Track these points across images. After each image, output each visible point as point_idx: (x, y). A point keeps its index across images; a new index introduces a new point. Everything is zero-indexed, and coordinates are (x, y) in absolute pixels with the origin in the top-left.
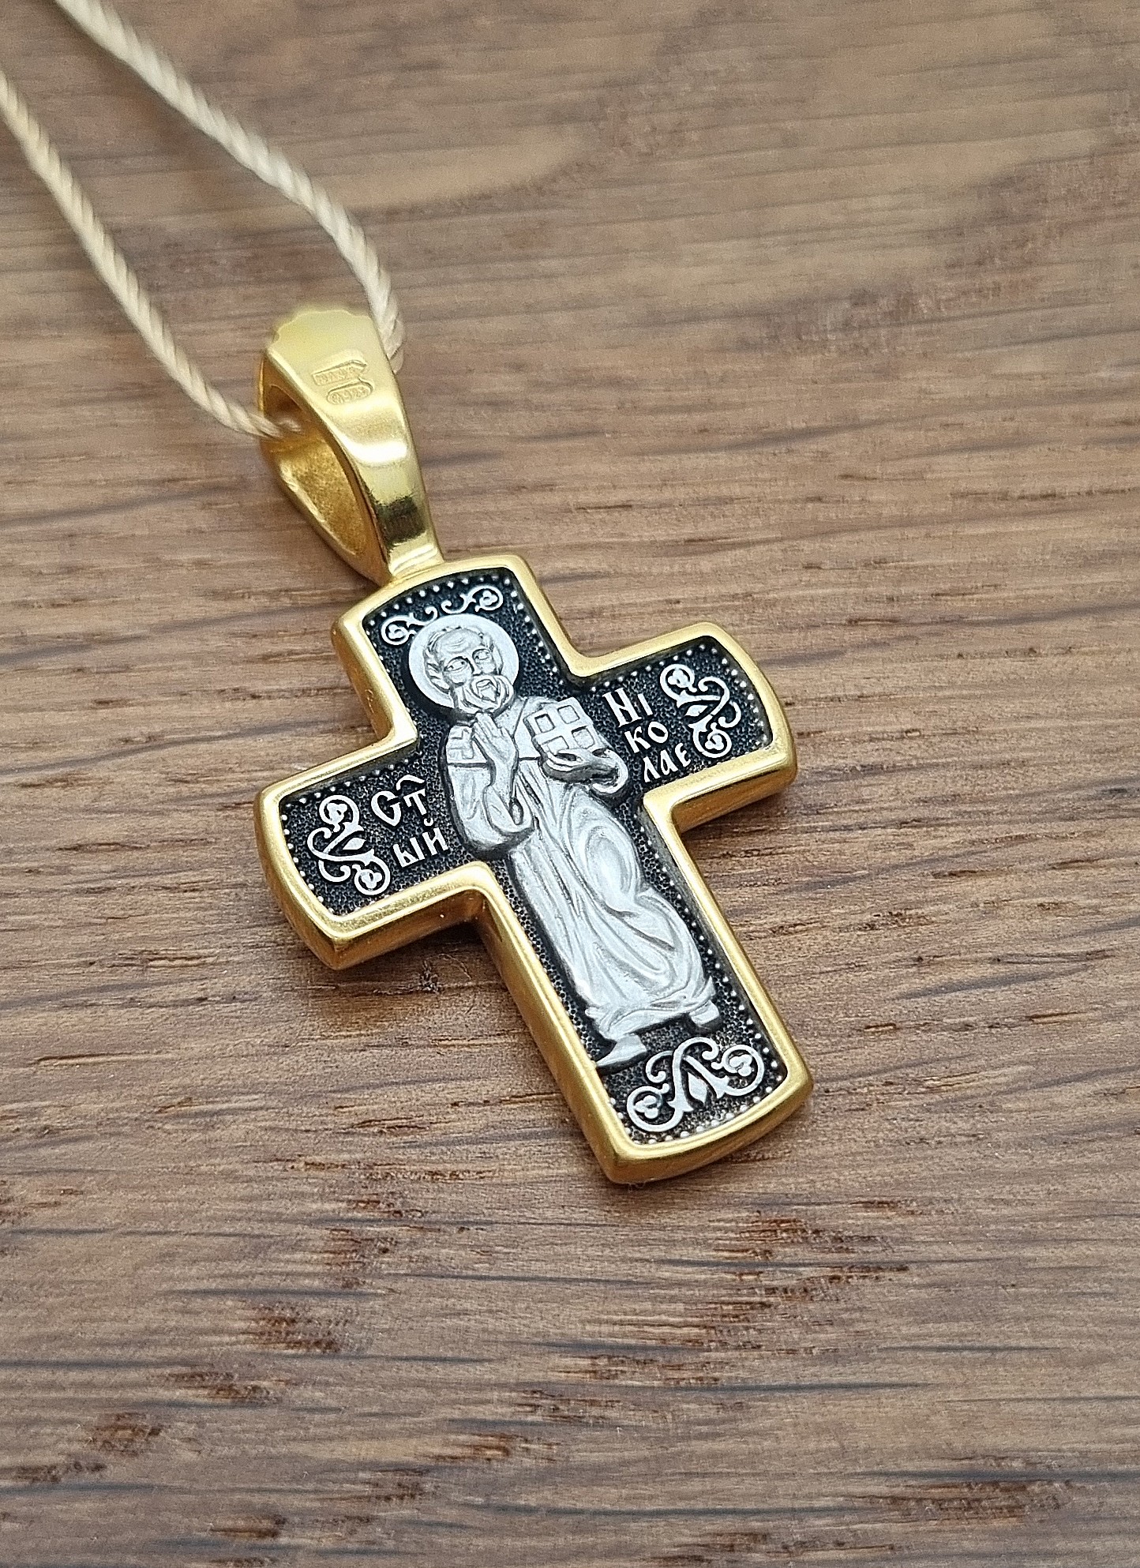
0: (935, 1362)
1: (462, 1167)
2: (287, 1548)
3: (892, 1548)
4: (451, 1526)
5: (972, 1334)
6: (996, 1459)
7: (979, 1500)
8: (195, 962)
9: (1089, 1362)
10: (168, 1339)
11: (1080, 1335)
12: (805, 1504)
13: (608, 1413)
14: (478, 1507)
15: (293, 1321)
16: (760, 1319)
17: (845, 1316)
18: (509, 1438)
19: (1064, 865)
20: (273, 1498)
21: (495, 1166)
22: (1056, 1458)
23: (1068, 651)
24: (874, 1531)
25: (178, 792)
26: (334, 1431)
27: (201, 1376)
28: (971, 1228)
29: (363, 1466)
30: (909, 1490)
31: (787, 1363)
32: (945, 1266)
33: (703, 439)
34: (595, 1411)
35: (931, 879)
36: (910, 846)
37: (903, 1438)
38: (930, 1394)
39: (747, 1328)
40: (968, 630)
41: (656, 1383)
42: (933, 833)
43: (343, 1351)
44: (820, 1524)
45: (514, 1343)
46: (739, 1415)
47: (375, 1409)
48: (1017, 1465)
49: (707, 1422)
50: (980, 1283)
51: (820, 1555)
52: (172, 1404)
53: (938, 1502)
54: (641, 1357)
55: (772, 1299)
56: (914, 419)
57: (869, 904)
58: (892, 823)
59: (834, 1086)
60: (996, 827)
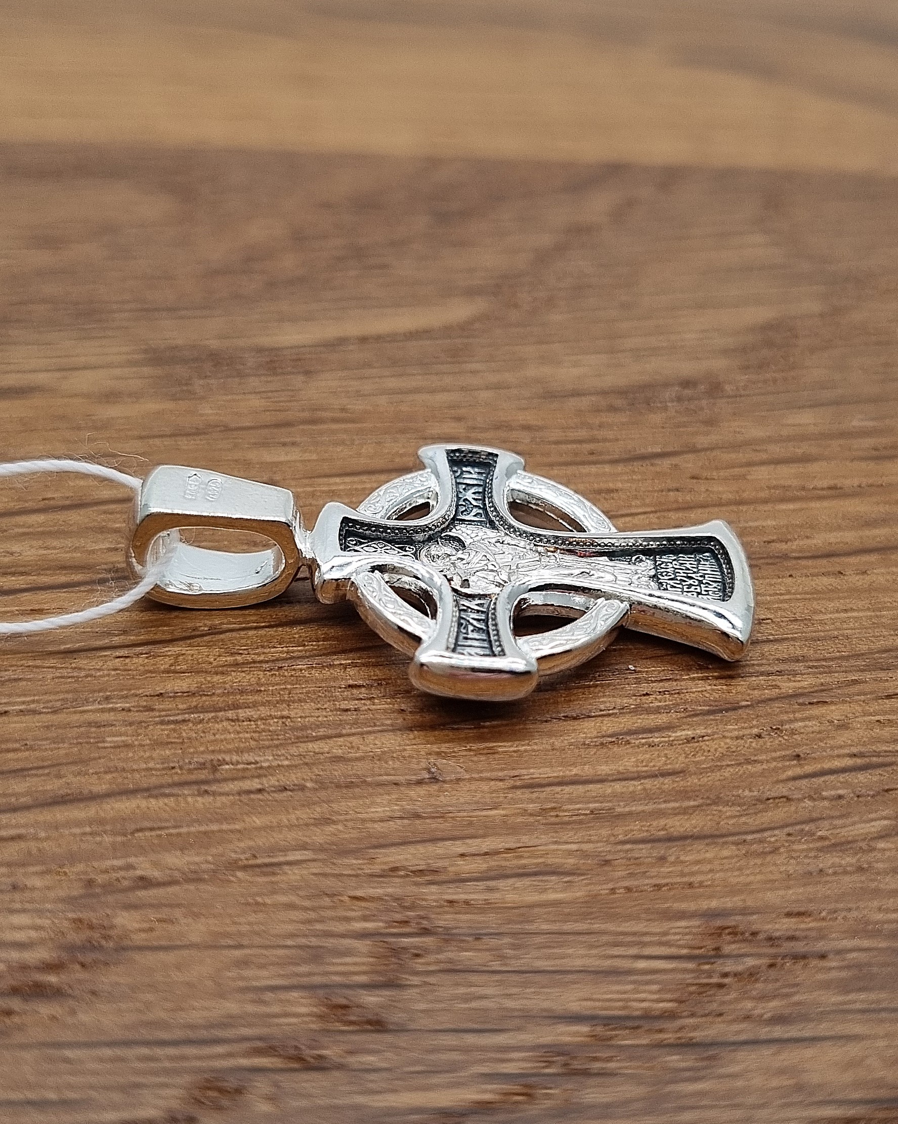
0: (860, 1021)
5: (885, 999)
8: (253, 766)
10: (244, 1022)
13: (608, 1065)
15: (347, 1007)
16: (721, 996)
17: (784, 991)
18: (531, 1086)
19: (888, 697)
21: (497, 895)
23: (865, 573)
25: (234, 660)
26: (386, 1085)
27: (274, 1047)
29: (411, 1111)
31: (746, 1025)
32: (854, 955)
33: (594, 458)
34: (597, 1065)
35: (796, 706)
36: (778, 687)
37: (845, 1076)
38: (860, 1043)
39: (709, 1002)
40: (794, 562)
41: (644, 1042)
42: (793, 679)
43: (389, 1027)
45: (528, 1017)
46: (713, 1064)
47: (419, 1068)
49: (690, 1069)
54: (630, 1024)
55: (726, 981)
56: (735, 447)
57: (755, 722)
58: (762, 674)
59: (749, 837)
60: (836, 675)
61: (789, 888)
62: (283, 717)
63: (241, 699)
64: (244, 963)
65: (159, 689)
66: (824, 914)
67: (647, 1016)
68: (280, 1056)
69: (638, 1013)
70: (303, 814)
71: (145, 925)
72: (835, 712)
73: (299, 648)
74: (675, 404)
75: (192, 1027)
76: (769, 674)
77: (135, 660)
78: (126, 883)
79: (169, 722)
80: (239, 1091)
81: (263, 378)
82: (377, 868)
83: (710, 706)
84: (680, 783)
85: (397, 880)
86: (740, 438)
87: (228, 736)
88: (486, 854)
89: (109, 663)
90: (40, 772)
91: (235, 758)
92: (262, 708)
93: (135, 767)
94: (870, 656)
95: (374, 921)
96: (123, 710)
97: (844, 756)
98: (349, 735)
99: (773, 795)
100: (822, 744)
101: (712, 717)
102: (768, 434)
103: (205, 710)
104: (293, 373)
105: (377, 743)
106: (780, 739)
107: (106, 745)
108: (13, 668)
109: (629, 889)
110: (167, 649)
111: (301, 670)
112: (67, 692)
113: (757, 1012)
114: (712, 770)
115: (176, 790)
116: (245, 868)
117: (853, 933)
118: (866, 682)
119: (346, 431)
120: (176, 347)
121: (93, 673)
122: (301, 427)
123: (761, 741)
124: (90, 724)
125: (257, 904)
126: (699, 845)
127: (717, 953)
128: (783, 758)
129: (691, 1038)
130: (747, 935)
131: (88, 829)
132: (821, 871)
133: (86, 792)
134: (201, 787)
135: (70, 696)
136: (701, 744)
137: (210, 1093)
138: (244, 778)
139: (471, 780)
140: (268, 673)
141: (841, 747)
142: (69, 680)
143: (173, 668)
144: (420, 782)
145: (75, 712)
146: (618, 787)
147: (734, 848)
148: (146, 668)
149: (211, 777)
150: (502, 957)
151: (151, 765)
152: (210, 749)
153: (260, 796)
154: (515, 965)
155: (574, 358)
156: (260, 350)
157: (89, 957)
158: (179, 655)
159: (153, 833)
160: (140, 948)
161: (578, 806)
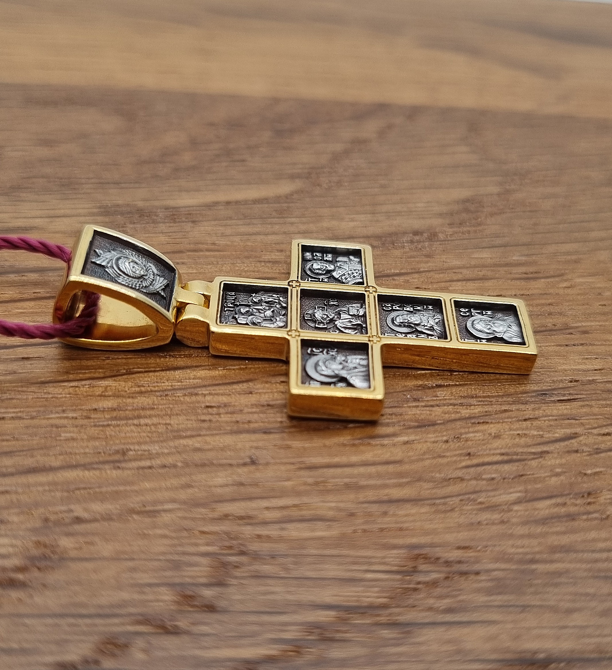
5: (513, 600)
6: (532, 653)
8: (147, 452)
11: (562, 601)
13: (346, 635)
16: (414, 595)
17: (453, 593)
18: (300, 647)
19: (525, 420)
25: (140, 390)
26: (214, 644)
27: (148, 620)
29: (229, 660)
31: (429, 613)
32: (496, 573)
35: (470, 425)
36: (460, 413)
38: (497, 626)
39: (408, 599)
42: (469, 408)
43: (218, 610)
45: (301, 606)
46: (408, 636)
47: (234, 634)
48: (542, 656)
49: (394, 639)
52: (135, 633)
54: (360, 611)
55: (419, 586)
56: (442, 270)
57: (445, 433)
58: (451, 404)
59: (438, 501)
60: (495, 406)
61: (459, 532)
62: (166, 424)
63: (142, 413)
64: (133, 570)
65: (95, 406)
66: (479, 548)
67: (372, 607)
68: (152, 625)
69: (366, 604)
70: (175, 482)
71: (77, 546)
72: (493, 429)
73: (179, 384)
74: (409, 244)
75: (101, 607)
76: (454, 405)
77: (82, 389)
78: (67, 521)
79: (99, 426)
80: (126, 646)
81: (168, 224)
82: (216, 515)
83: (419, 422)
84: (398, 468)
85: (227, 522)
86: (446, 265)
87: (133, 435)
88: (281, 508)
89: (66, 390)
90: (21, 453)
91: (137, 447)
92: (154, 419)
93: (77, 451)
94: (516, 396)
95: (213, 546)
96: (73, 418)
97: (497, 454)
98: (204, 435)
99: (454, 476)
100: (484, 447)
101: (419, 430)
102: (463, 263)
103: (121, 419)
104: (186, 222)
105: (221, 440)
106: (459, 444)
107: (62, 438)
108: (10, 392)
109: (365, 531)
110: (101, 382)
111: (179, 397)
112: (40, 407)
113: (436, 605)
114: (418, 461)
115: (101, 466)
116: (138, 513)
117: (497, 560)
118: (512, 411)
119: (214, 257)
120: (118, 206)
121: (56, 396)
122: (188, 253)
123: (448, 445)
124: (52, 426)
125: (144, 534)
126: (408, 506)
127: (415, 570)
128: (461, 455)
129: (396, 620)
130: (433, 559)
131: (47, 488)
132: (479, 522)
133: (47, 466)
134: (116, 464)
135: (42, 409)
136: (412, 445)
137: (108, 646)
138: (141, 460)
139: (276, 464)
140: (159, 398)
141: (495, 449)
142: (42, 400)
143: (103, 394)
144: (245, 464)
145: (44, 419)
146: (362, 470)
147: (428, 507)
148: (88, 393)
149: (122, 458)
150: (287, 569)
151: (87, 450)
152: (122, 441)
153: (150, 471)
154: (295, 574)
155: (352, 216)
156: (167, 208)
157: (43, 564)
158: (107, 387)
159: (86, 491)
160: (73, 559)
161: (337, 480)
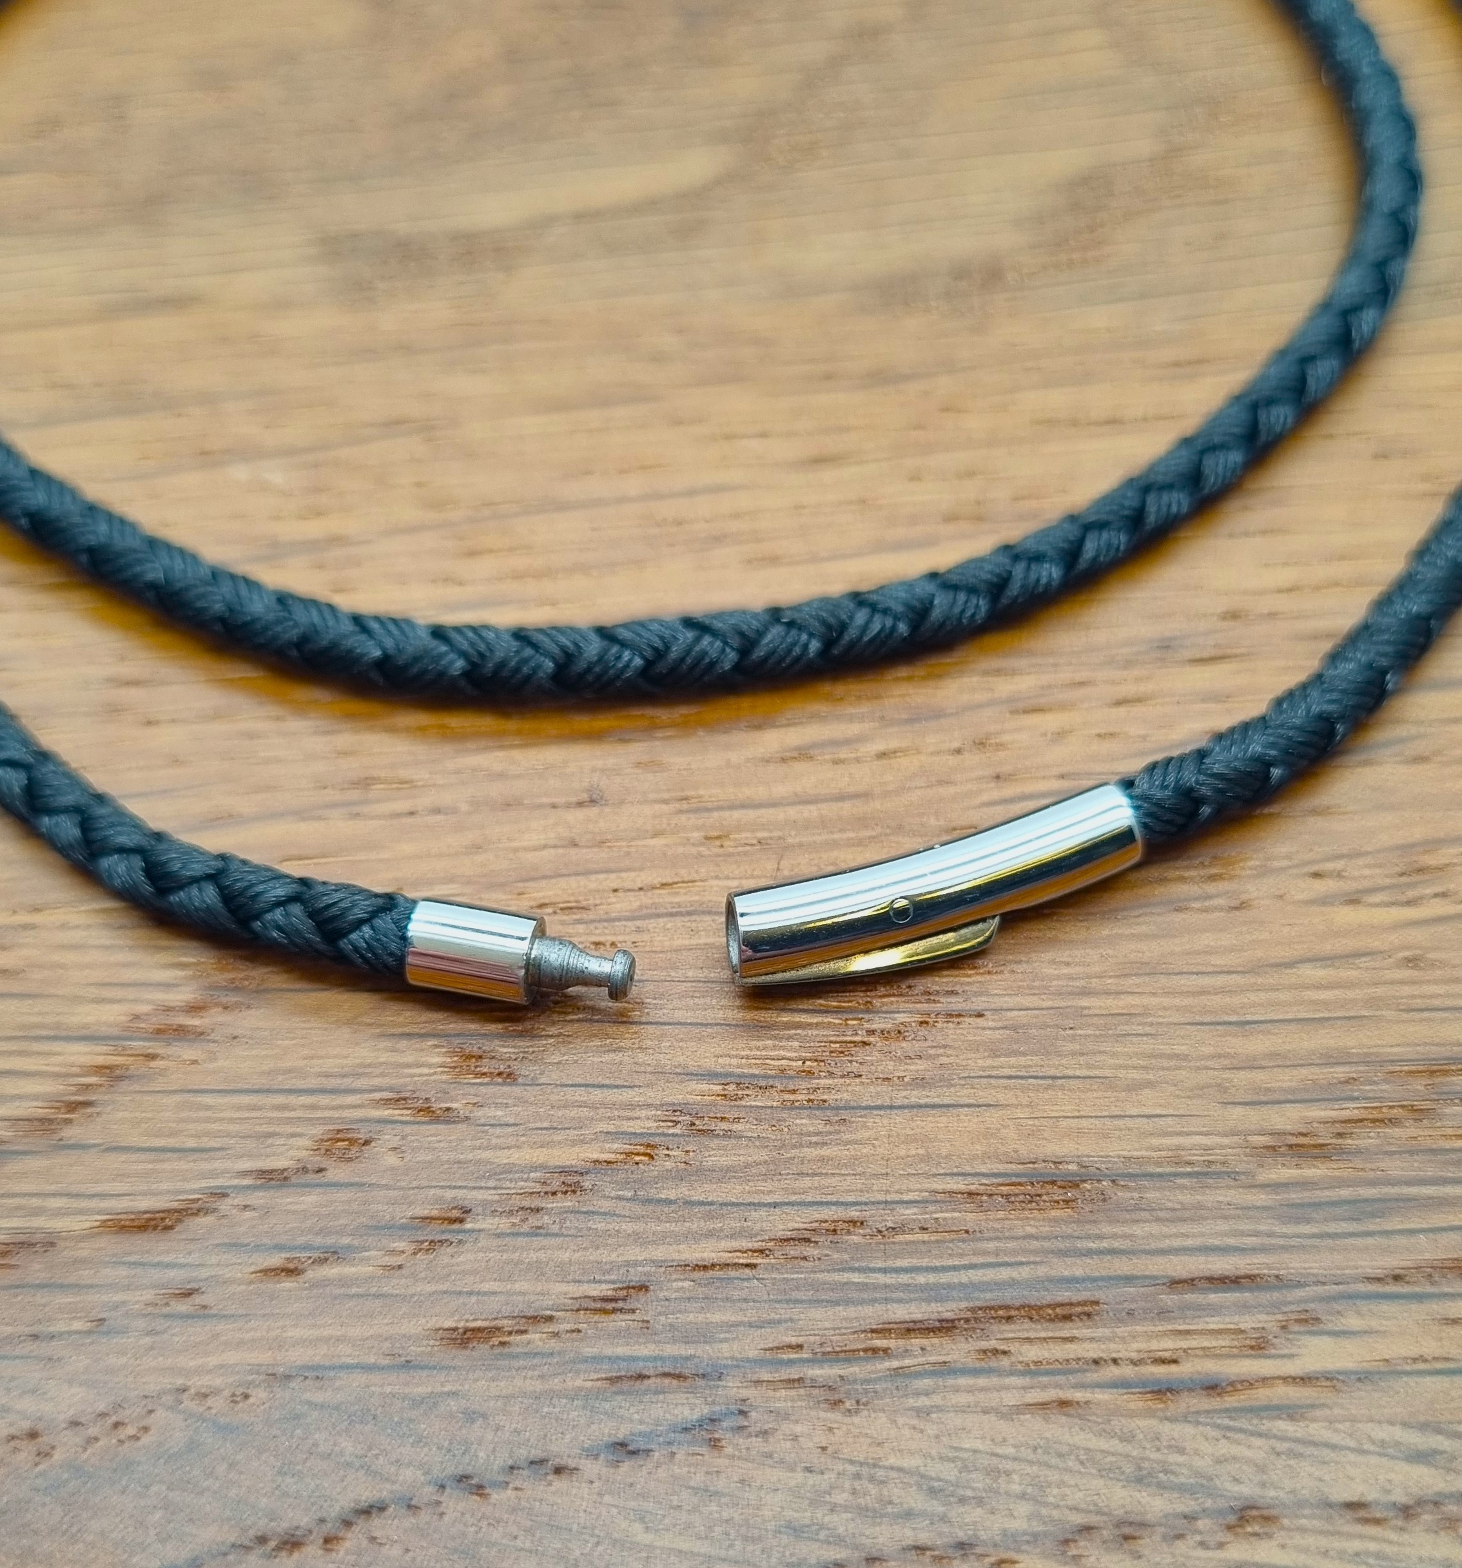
0: (1006, 1088)
1: (621, 938)
2: (473, 1231)
3: (967, 1232)
4: (605, 1214)
5: (1036, 1066)
6: (1055, 1163)
7: (1039, 1195)
9: (1133, 1087)
10: (378, 1071)
11: (1126, 1067)
12: (897, 1197)
13: (736, 1127)
14: (628, 1199)
15: (480, 1057)
16: (861, 1054)
17: (932, 1052)
18: (653, 1147)
19: (1119, 703)
20: (461, 1193)
21: (646, 937)
22: (1104, 1162)
24: (953, 1219)
26: (511, 1141)
27: (405, 1099)
28: (1037, 984)
29: (535, 1168)
30: (983, 1187)
31: (884, 1088)
32: (1015, 1013)
34: (724, 1126)
35: (1008, 715)
36: (992, 690)
37: (978, 1147)
38: (1000, 1113)
39: (851, 1062)
41: (775, 1104)
42: (1012, 680)
43: (520, 1080)
44: (910, 1212)
45: (660, 1073)
46: (843, 1128)
47: (545, 1125)
48: (1073, 1167)
49: (817, 1134)
50: (1045, 1026)
51: (908, 1237)
52: (379, 1121)
53: (1007, 1196)
54: (763, 1083)
55: (872, 1039)
57: (957, 734)
67: (782, 1075)
68: (408, 1108)
69: (774, 1072)
70: (454, 841)
72: (1051, 721)
80: (368, 1142)
81: (456, 277)
84: (861, 808)
88: (641, 889)
90: (190, 792)
97: (1052, 777)
101: (909, 727)
102: (1046, 343)
104: (493, 269)
106: (982, 756)
114: (899, 792)
115: (327, 813)
118: (1095, 684)
120: (358, 234)
123: (960, 757)
128: (980, 779)
134: (353, 809)
136: (892, 760)
137: (341, 1144)
138: (394, 799)
141: (1050, 766)
144: (580, 804)
146: (792, 812)
149: (363, 797)
153: (411, 820)
155: (829, 237)
156: (456, 236)
161: (744, 835)
